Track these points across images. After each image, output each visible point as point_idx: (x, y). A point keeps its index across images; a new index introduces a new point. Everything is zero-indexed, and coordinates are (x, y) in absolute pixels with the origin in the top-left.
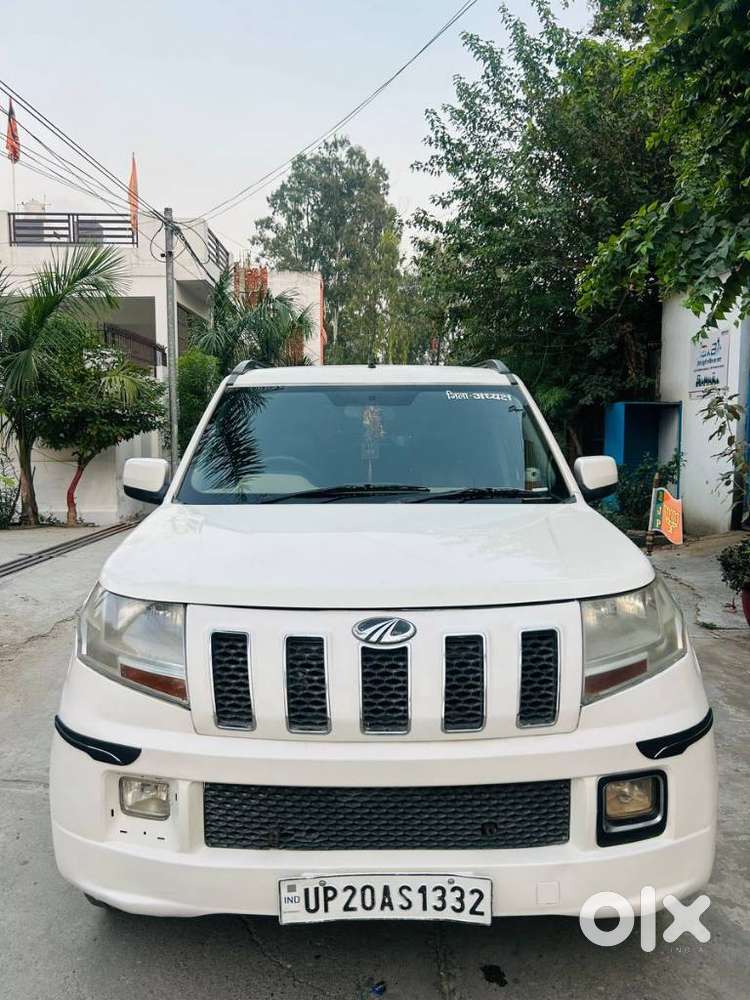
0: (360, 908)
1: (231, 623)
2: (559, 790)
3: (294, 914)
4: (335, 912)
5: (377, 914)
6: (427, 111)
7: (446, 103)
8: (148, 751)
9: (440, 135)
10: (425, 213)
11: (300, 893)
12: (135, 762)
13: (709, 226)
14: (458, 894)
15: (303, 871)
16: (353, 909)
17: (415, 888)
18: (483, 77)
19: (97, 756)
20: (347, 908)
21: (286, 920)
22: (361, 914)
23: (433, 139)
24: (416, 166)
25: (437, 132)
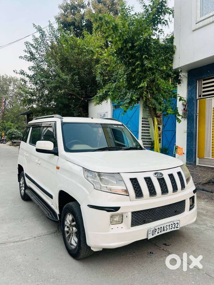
0: (160, 232)
1: (133, 176)
2: (183, 203)
3: (150, 237)
4: (156, 234)
5: (163, 233)
6: (25, 43)
7: (27, 41)
8: (122, 207)
9: (29, 50)
10: (23, 71)
11: (151, 232)
12: (119, 210)
13: (124, 90)
14: (174, 225)
15: (151, 227)
16: (159, 233)
17: (168, 225)
18: (39, 37)
19: (108, 211)
20: (158, 233)
21: (149, 238)
22: (160, 233)
23: (27, 51)
24: (21, 57)
25: (28, 49)
